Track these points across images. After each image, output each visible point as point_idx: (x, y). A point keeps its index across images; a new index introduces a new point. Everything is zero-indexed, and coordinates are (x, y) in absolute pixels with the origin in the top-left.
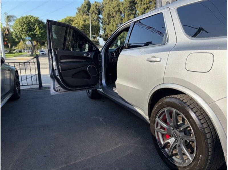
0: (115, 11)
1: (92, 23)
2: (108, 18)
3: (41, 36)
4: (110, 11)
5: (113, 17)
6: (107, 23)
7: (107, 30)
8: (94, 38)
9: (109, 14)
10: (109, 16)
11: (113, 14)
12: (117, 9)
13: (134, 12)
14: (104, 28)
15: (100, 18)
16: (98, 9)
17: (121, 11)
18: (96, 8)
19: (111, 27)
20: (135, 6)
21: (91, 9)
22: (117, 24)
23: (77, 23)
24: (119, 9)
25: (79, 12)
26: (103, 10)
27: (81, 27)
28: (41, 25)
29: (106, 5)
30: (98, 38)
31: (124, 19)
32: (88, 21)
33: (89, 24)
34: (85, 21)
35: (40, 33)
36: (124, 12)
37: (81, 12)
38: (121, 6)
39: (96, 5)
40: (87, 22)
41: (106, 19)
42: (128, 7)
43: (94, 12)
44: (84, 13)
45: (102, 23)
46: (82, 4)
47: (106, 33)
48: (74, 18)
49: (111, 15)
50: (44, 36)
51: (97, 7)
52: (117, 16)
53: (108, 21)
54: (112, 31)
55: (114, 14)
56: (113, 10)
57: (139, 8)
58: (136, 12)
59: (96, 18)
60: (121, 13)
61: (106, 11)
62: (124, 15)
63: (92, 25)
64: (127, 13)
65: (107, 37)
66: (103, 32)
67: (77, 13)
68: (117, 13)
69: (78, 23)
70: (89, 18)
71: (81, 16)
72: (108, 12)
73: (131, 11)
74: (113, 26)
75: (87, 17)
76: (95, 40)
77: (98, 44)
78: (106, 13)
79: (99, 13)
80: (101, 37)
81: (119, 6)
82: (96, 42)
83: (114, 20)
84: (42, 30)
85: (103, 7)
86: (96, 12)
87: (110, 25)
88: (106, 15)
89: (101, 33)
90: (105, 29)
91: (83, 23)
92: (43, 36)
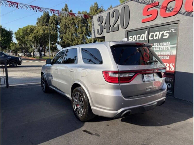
0: (70, 23)
1: (50, 33)
2: (64, 28)
3: (4, 42)
4: (66, 22)
5: (69, 28)
6: (64, 32)
7: (64, 38)
8: (53, 44)
9: (65, 25)
10: (66, 27)
11: (68, 25)
12: (72, 21)
13: (86, 25)
14: (61, 36)
15: (58, 28)
16: (56, 20)
17: (75, 23)
18: (54, 20)
19: (68, 36)
20: (86, 20)
21: (50, 20)
22: (72, 34)
23: (37, 32)
24: (74, 21)
25: (39, 21)
26: (61, 21)
27: (41, 36)
28: (4, 33)
29: (63, 18)
30: (56, 44)
31: (78, 30)
32: (47, 30)
33: (48, 33)
34: (44, 31)
35: (3, 40)
36: (78, 24)
37: (41, 23)
38: (75, 19)
39: (55, 17)
40: (46, 32)
41: (63, 29)
42: (81, 20)
43: (52, 22)
44: (43, 23)
45: (60, 32)
46: (42, 16)
47: (63, 41)
48: (35, 27)
49: (67, 26)
50: (7, 42)
51: (56, 19)
52: (72, 27)
53: (64, 30)
54: (68, 39)
55: (70, 25)
56: (69, 22)
57: (90, 22)
58: (87, 24)
59: (54, 27)
60: (75, 25)
61: (63, 22)
62: (78, 26)
63: (50, 34)
64: (80, 25)
65: (64, 44)
66: (61, 40)
67: (37, 23)
68: (72, 25)
69: (39, 32)
70: (48, 28)
71: (41, 26)
72: (64, 23)
73: (83, 24)
74: (69, 35)
75: (46, 27)
76: (54, 46)
77: (56, 49)
78: (63, 24)
79: (57, 24)
80: (58, 44)
81: (74, 19)
82: (54, 47)
83: (69, 30)
84: (4, 37)
85: (61, 19)
86: (54, 23)
87: (67, 34)
88: (63, 25)
89: (59, 40)
90: (62, 38)
91: (43, 32)
92: (5, 43)
